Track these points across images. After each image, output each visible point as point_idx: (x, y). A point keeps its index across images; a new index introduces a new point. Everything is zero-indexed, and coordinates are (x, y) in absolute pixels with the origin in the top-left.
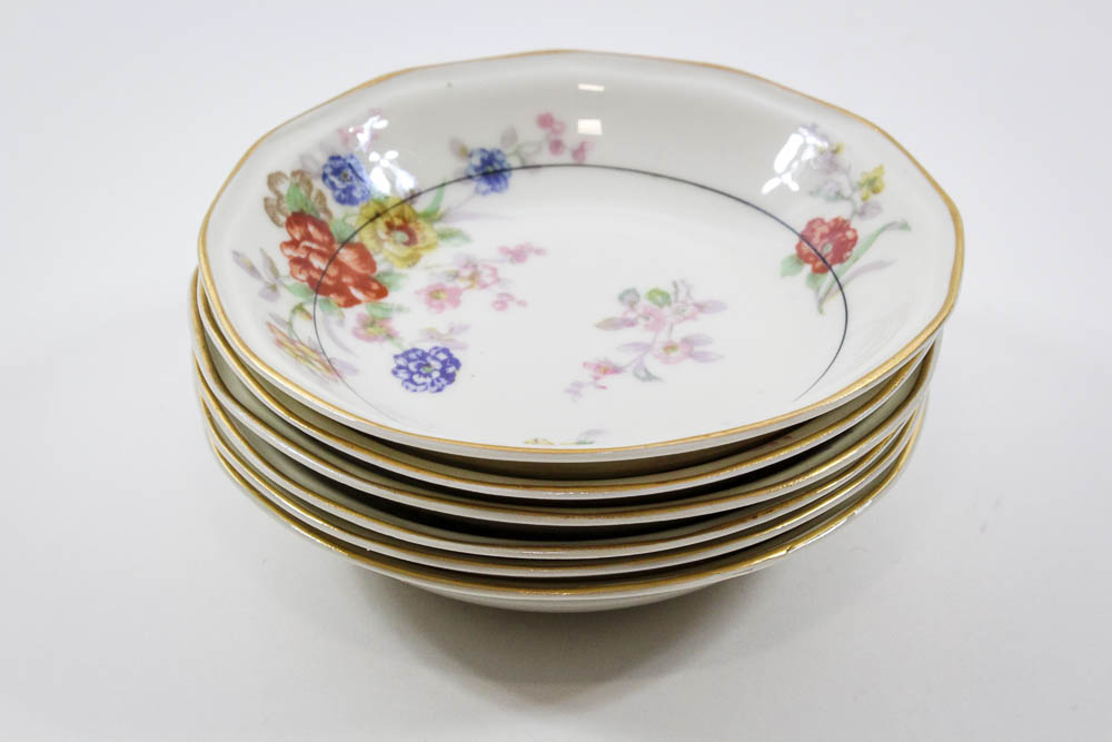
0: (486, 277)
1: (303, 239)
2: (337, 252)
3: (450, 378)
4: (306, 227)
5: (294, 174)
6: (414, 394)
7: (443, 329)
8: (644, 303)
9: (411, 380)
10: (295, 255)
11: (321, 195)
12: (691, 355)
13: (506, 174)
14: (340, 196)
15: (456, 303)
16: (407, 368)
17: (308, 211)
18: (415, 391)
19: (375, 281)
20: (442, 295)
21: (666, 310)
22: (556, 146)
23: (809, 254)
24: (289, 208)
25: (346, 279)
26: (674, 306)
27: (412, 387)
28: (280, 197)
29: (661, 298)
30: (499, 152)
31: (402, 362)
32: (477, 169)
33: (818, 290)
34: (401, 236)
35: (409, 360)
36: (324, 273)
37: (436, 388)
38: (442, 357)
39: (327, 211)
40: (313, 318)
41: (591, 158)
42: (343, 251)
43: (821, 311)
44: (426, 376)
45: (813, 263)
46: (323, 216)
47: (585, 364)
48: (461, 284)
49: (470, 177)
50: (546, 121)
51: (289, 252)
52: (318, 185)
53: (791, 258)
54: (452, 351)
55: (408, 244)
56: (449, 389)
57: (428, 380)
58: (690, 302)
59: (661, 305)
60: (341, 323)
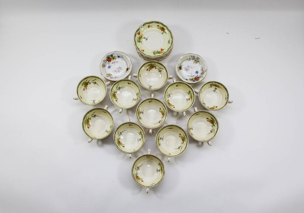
0: (115, 63)
5: (109, 55)
8: (120, 68)
28: (107, 57)
32: (118, 57)
41: (123, 58)
55: (113, 59)
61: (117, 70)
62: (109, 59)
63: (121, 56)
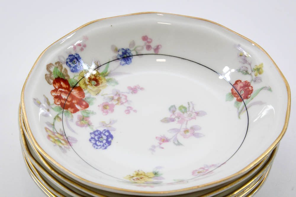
0: (123, 100)
1: (59, 88)
2: (71, 91)
3: (109, 143)
4: (60, 83)
5: (56, 63)
6: (97, 149)
7: (107, 122)
8: (178, 111)
9: (96, 144)
10: (56, 95)
11: (66, 70)
12: (194, 134)
13: (131, 57)
14: (72, 69)
15: (112, 111)
16: (94, 138)
17: (61, 77)
18: (97, 148)
19: (84, 101)
20: (108, 107)
21: (185, 115)
22: (149, 47)
23: (236, 93)
24: (54, 77)
25: (74, 102)
26: (188, 113)
27: (96, 147)
28: (51, 73)
29: (184, 109)
30: (128, 49)
31: (93, 136)
32: (120, 56)
33: (238, 109)
34: (94, 82)
35: (95, 135)
36: (66, 100)
37: (104, 147)
38: (107, 134)
39: (68, 76)
40: (62, 120)
41: (161, 51)
42: (73, 90)
43: (239, 118)
44: (101, 142)
45: (237, 97)
46: (66, 78)
47: (156, 138)
48: (114, 102)
49: (118, 59)
50: (145, 38)
51: (54, 94)
52: (65, 66)
53: (230, 94)
54: (110, 132)
55: (96, 85)
56: (109, 148)
57: (102, 144)
58: (194, 111)
59: (184, 113)
60: (72, 120)
61: (177, 131)
62: (69, 94)
63: (140, 43)
